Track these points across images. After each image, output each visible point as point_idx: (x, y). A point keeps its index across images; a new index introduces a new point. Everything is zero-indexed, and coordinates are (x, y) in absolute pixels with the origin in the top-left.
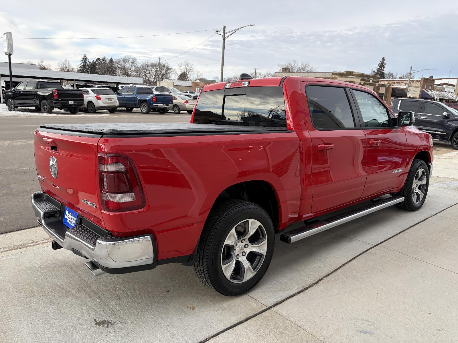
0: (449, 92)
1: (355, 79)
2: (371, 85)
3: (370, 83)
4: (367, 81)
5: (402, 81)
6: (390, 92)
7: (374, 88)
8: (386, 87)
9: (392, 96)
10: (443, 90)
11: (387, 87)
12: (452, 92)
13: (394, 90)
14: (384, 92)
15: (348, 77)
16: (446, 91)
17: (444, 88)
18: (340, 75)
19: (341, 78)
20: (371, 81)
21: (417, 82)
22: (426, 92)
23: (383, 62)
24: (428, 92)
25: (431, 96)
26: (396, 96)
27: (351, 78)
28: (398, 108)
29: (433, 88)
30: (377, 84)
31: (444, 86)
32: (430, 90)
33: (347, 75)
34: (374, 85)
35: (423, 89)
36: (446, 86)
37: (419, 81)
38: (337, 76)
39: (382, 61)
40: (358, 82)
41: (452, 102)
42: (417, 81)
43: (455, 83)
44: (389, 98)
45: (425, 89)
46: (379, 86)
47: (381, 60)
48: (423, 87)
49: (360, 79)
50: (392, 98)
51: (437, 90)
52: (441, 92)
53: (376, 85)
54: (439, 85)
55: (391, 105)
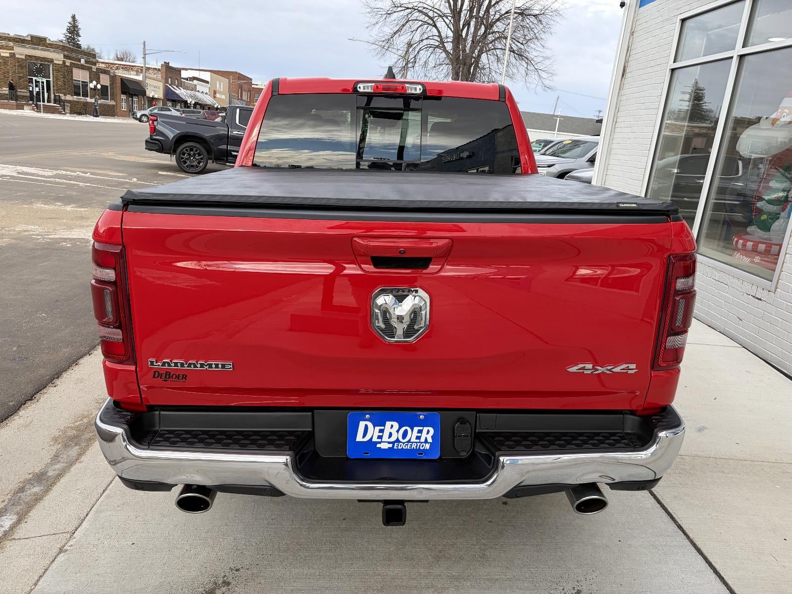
0: (202, 92)
1: (52, 53)
2: (83, 69)
3: (82, 65)
4: (75, 61)
5: (130, 66)
6: (118, 84)
7: (90, 74)
8: (109, 74)
9: (123, 93)
10: (194, 88)
11: (111, 74)
12: (206, 93)
13: (123, 81)
14: (108, 84)
15: (38, 49)
16: (198, 91)
17: (196, 85)
18: (17, 42)
19: (23, 49)
20: (83, 61)
21: (155, 72)
22: (172, 89)
23: (74, 24)
24: (175, 90)
25: (181, 97)
26: (129, 94)
27: (42, 50)
28: (237, 122)
29: (180, 85)
30: (94, 68)
31: (195, 81)
32: (177, 86)
33: (33, 44)
34: (89, 69)
35: (167, 85)
36: (197, 81)
37: (159, 70)
38: (11, 44)
39: (72, 23)
40: (59, 60)
41: (209, 108)
42: (155, 69)
43: (208, 79)
44: (118, 96)
45: (170, 85)
46: (99, 72)
47: (70, 20)
48: (167, 82)
49: (62, 56)
50: (124, 97)
51: (186, 88)
52: (193, 92)
53: (93, 70)
54: (187, 79)
55: (124, 109)
